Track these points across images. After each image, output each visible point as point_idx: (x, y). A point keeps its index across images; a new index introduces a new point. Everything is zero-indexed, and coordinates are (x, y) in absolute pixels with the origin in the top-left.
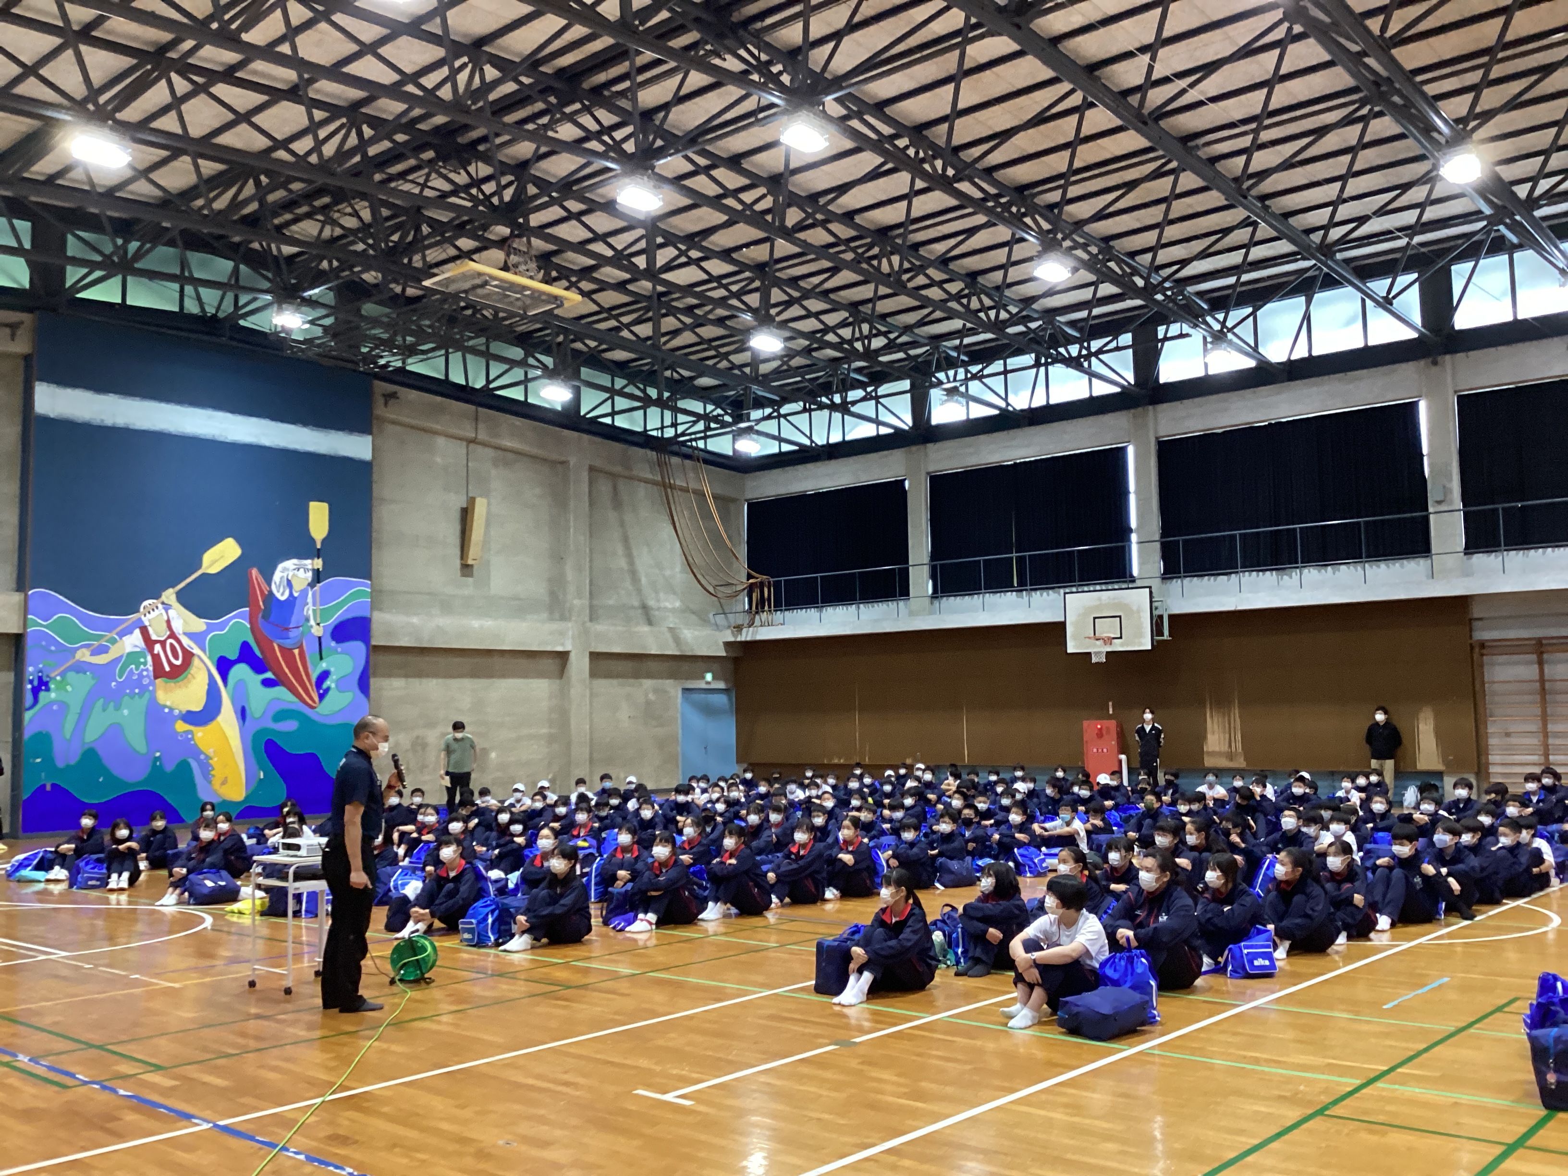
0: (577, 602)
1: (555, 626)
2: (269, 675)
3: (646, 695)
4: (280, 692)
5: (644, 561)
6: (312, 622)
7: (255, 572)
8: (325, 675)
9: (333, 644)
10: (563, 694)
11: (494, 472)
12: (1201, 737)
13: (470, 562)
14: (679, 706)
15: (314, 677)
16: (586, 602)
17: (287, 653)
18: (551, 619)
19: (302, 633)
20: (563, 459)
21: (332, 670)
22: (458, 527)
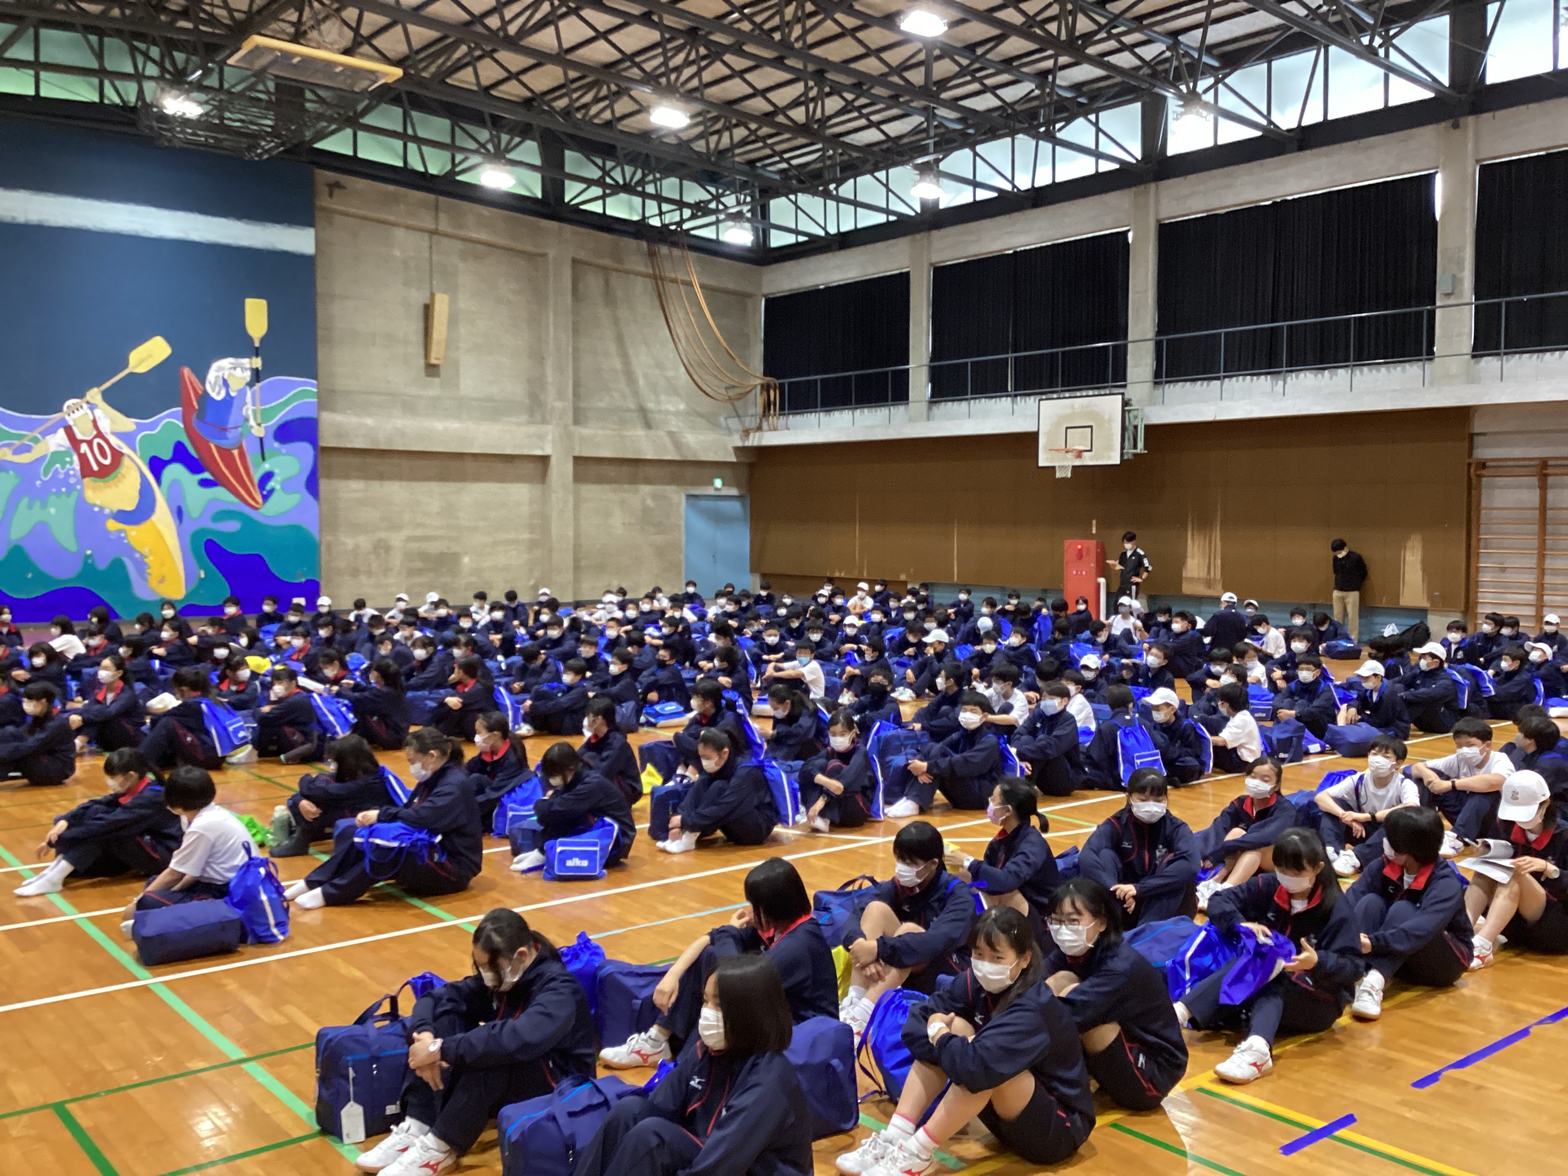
0: (558, 404)
1: (533, 429)
2: (207, 475)
3: (644, 500)
4: (220, 492)
5: (641, 361)
6: (252, 422)
7: (186, 371)
8: (268, 477)
9: (276, 445)
10: (545, 499)
11: (461, 266)
12: (1181, 561)
13: (433, 361)
14: (683, 513)
15: (256, 478)
16: (569, 405)
17: (226, 454)
18: (532, 422)
19: (241, 434)
20: (541, 251)
21: (276, 471)
22: (421, 325)
